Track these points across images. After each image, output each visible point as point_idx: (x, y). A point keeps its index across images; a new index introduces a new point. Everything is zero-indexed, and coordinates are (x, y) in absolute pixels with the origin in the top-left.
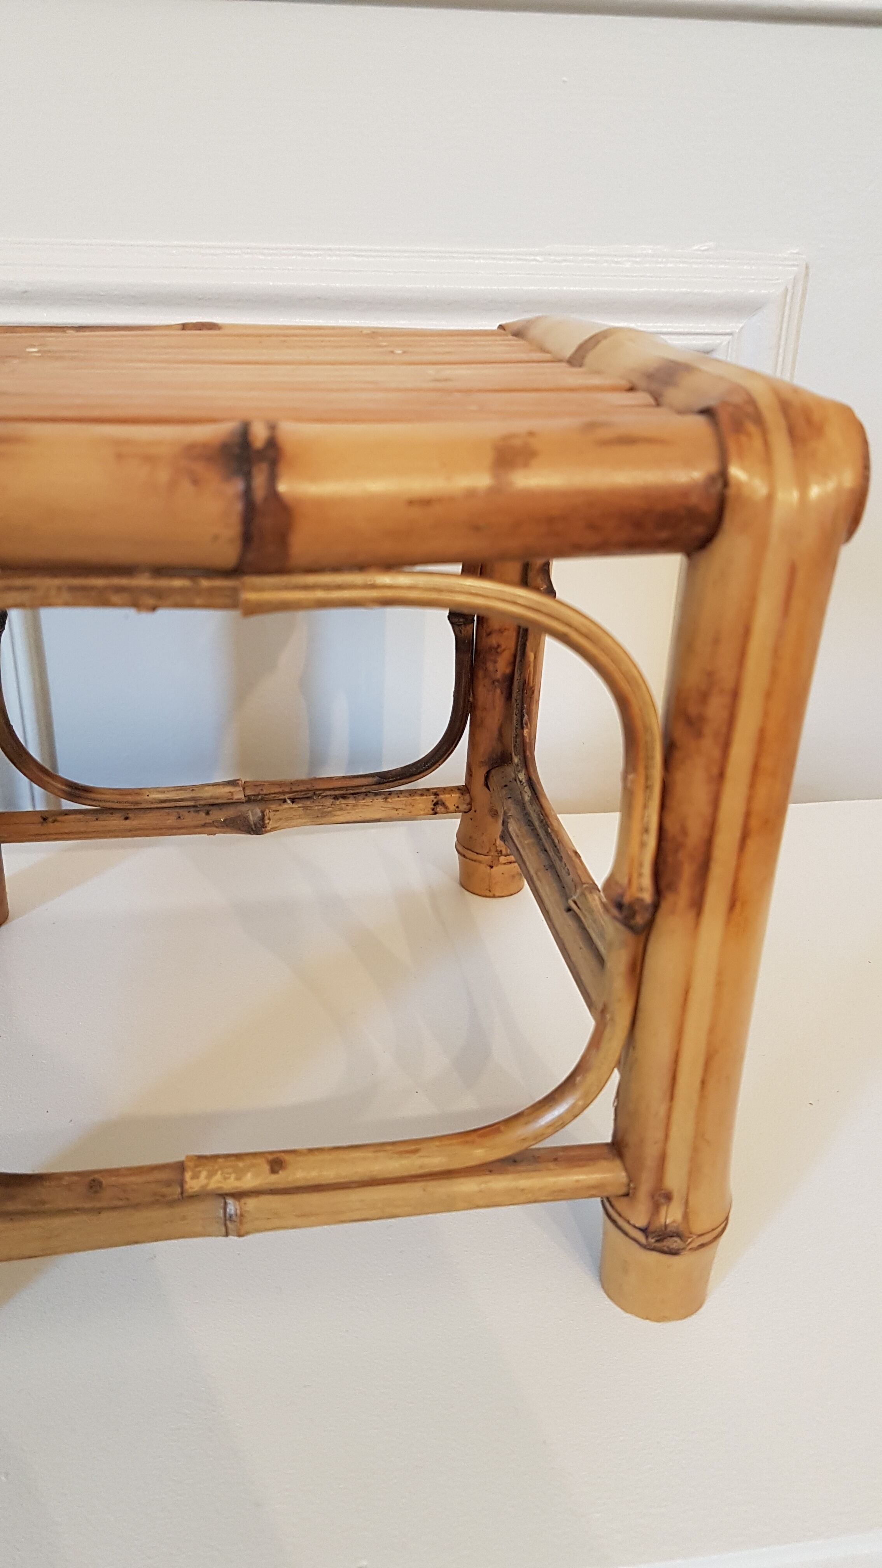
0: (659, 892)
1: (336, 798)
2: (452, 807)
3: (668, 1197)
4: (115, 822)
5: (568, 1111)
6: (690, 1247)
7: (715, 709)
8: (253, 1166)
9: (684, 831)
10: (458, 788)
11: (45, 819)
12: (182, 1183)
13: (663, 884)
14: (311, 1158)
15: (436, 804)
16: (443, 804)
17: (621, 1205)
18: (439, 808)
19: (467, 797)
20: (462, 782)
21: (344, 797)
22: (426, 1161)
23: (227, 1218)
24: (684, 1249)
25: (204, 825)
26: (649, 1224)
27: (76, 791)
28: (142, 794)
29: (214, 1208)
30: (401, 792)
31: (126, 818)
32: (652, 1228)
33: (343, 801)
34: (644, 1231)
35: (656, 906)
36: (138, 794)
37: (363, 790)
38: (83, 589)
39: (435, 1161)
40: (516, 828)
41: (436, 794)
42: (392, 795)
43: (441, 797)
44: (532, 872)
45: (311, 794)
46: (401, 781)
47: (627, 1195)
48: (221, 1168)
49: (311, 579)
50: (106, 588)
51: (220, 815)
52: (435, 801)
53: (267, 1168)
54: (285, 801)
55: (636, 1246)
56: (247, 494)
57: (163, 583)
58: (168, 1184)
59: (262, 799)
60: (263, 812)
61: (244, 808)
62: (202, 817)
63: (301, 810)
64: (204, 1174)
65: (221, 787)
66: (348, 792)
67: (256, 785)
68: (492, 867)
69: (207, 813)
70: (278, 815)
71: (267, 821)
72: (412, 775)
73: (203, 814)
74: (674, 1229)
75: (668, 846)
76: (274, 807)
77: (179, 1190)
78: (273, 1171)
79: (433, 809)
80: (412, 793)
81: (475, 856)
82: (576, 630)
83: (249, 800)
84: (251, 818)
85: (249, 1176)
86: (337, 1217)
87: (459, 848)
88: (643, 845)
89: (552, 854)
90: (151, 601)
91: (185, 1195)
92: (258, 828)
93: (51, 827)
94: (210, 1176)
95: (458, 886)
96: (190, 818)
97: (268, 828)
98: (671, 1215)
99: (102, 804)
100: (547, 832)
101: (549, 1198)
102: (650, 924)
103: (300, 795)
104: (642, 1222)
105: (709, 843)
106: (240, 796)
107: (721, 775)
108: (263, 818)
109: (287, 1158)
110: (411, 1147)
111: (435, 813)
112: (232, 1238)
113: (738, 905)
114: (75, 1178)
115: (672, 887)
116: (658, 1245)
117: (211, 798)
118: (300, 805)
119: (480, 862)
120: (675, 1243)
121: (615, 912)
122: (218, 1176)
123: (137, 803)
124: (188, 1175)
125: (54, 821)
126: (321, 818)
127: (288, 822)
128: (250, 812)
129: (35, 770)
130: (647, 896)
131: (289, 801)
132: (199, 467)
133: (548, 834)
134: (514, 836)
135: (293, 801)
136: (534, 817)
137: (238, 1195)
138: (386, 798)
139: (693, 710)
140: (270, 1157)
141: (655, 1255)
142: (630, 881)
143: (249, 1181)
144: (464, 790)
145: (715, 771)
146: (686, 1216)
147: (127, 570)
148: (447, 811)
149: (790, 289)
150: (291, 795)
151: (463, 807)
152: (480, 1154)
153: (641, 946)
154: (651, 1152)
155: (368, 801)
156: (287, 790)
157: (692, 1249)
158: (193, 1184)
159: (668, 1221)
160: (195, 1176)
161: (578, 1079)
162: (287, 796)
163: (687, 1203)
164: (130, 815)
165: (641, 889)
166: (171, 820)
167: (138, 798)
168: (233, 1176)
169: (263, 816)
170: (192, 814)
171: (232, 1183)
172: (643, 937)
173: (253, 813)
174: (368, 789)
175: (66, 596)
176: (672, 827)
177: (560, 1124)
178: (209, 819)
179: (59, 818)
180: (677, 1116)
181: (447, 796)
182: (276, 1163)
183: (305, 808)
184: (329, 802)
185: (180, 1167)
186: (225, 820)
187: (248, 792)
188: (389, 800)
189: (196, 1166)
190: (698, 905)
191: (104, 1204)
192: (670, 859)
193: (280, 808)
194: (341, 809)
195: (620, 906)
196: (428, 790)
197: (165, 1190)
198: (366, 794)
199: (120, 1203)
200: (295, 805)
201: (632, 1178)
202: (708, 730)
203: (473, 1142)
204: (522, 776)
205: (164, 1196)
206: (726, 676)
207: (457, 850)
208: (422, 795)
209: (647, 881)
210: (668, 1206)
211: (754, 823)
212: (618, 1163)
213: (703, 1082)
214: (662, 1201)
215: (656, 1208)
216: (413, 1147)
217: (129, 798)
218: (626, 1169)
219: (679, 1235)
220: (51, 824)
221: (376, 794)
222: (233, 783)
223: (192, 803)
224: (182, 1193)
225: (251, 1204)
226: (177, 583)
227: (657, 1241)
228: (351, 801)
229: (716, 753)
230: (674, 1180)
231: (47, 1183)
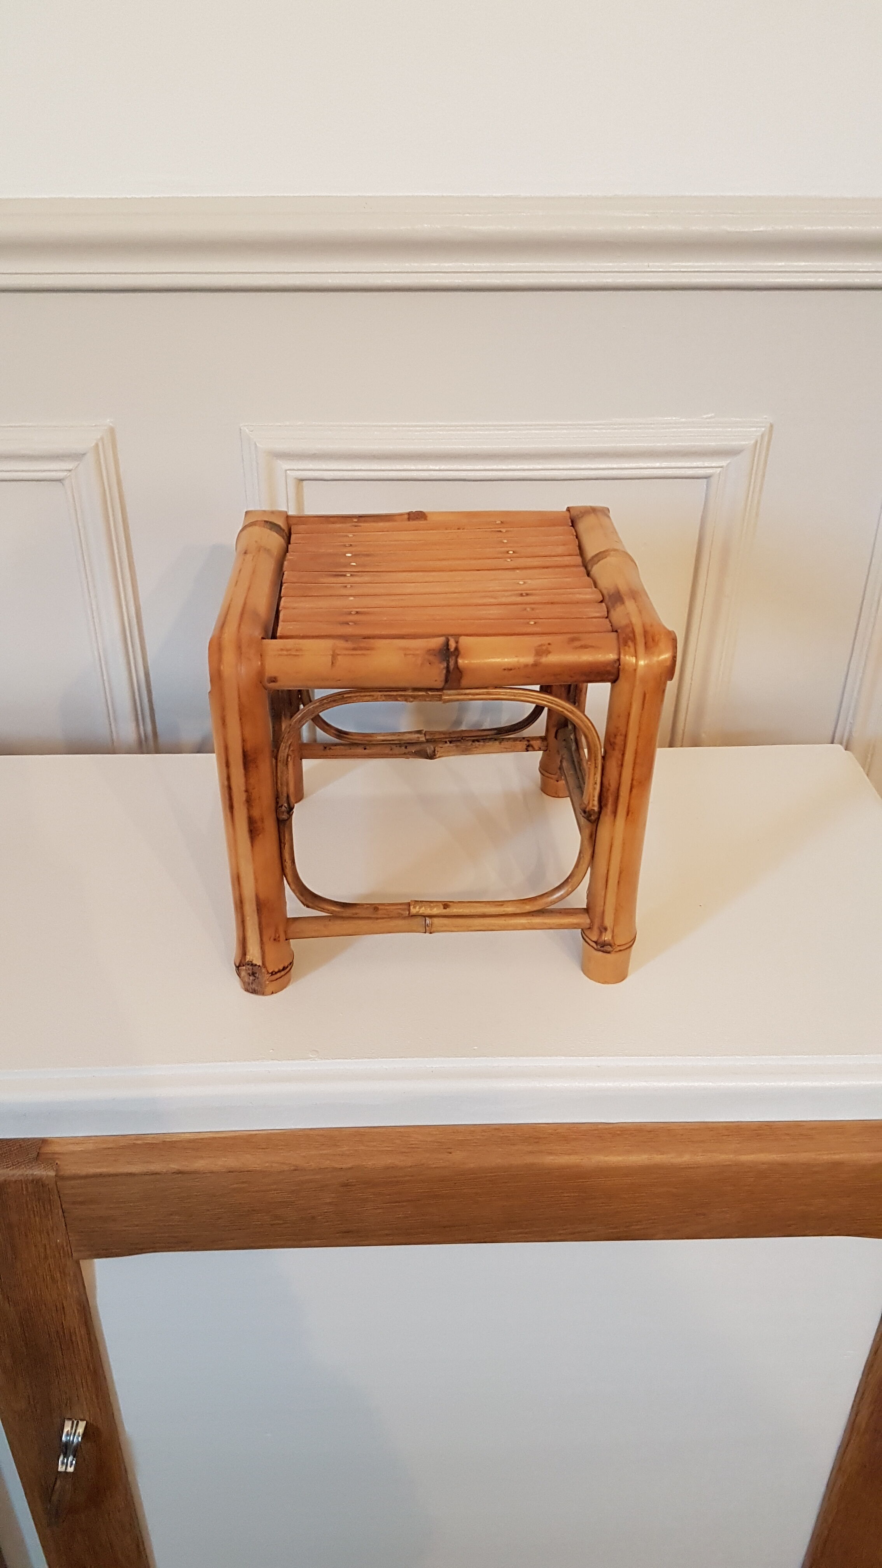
0: (601, 807)
1: (473, 741)
2: (537, 748)
3: (606, 929)
4: (360, 750)
5: (565, 893)
6: (615, 950)
7: (619, 740)
8: (438, 906)
9: (609, 784)
10: (541, 738)
11: (325, 748)
12: (409, 910)
13: (602, 804)
14: (460, 904)
15: (528, 746)
16: (532, 746)
17: (587, 932)
18: (530, 748)
19: (545, 743)
20: (543, 734)
21: (478, 741)
22: (506, 909)
23: (426, 925)
24: (612, 951)
25: (405, 754)
26: (598, 939)
27: (340, 734)
28: (373, 737)
29: (420, 921)
30: (509, 739)
31: (365, 749)
32: (599, 942)
33: (477, 743)
34: (596, 942)
35: (600, 812)
36: (371, 736)
37: (488, 737)
38: (389, 695)
39: (510, 909)
40: (566, 765)
41: (528, 741)
42: (504, 741)
43: (532, 742)
44: (571, 789)
45: (460, 739)
46: (509, 733)
47: (590, 928)
48: (424, 906)
49: (468, 691)
50: (397, 695)
51: (413, 749)
52: (528, 744)
53: (442, 907)
54: (446, 742)
55: (593, 949)
56: (448, 667)
57: (416, 693)
58: (404, 910)
59: (434, 741)
60: (434, 748)
61: (425, 745)
62: (403, 750)
63: (455, 748)
64: (418, 907)
65: (413, 734)
66: (480, 738)
67: (432, 733)
68: (558, 781)
69: (406, 747)
70: (442, 750)
71: (436, 753)
72: (515, 730)
73: (403, 748)
74: (608, 942)
75: (604, 789)
76: (441, 745)
77: (408, 913)
78: (445, 908)
79: (526, 749)
80: (515, 739)
81: (549, 775)
82: (567, 710)
83: (428, 741)
84: (428, 751)
85: (435, 909)
86: (469, 929)
87: (540, 769)
88: (595, 789)
89: (581, 780)
90: (411, 700)
91: (410, 915)
92: (432, 757)
93: (328, 752)
94: (420, 908)
95: (540, 791)
96: (397, 750)
97: (437, 756)
98: (607, 937)
99: (351, 741)
100: (580, 768)
101: (557, 927)
102: (598, 818)
103: (454, 739)
104: (595, 939)
105: (618, 789)
106: (423, 739)
107: (622, 765)
108: (434, 751)
109: (450, 904)
110: (501, 903)
111: (528, 751)
112: (427, 934)
113: (630, 814)
114: (369, 906)
115: (606, 805)
116: (602, 949)
117: (408, 740)
118: (454, 745)
119: (551, 778)
120: (608, 948)
121: (583, 814)
122: (423, 908)
123: (370, 741)
124: (412, 907)
125: (330, 749)
126: (466, 751)
127: (448, 754)
128: (428, 748)
129: (321, 722)
130: (596, 809)
131: (448, 742)
132: (432, 658)
133: (580, 770)
134: (565, 769)
135: (451, 742)
136: (576, 760)
137: (431, 917)
138: (501, 742)
139: (612, 740)
140: (444, 903)
141: (600, 953)
142: (589, 803)
143: (435, 911)
144: (544, 739)
145: (620, 763)
146: (613, 937)
147: (404, 689)
148: (534, 750)
149: (759, 442)
150: (450, 739)
151: (543, 748)
152: (528, 908)
153: (595, 828)
154: (599, 910)
155: (491, 743)
156: (447, 736)
157: (616, 952)
158: (414, 911)
159: (606, 939)
160: (414, 907)
161: (570, 880)
162: (447, 740)
163: (613, 932)
164: (367, 747)
165: (593, 806)
166: (387, 751)
167: (370, 738)
168: (429, 909)
169: (435, 750)
170: (398, 748)
171: (428, 911)
172: (595, 824)
173: (429, 749)
174: (491, 737)
175: (384, 698)
176: (606, 782)
177: (562, 898)
178: (406, 751)
179: (332, 748)
180: (608, 896)
181: (534, 742)
182: (446, 905)
183: (457, 746)
184: (470, 743)
185: (409, 904)
186: (415, 752)
187: (428, 737)
188: (502, 743)
189: (415, 904)
190: (615, 813)
191: (379, 916)
192: (605, 794)
193: (443, 746)
194: (476, 747)
195: (585, 812)
196: (524, 738)
197: (402, 912)
198: (490, 739)
199: (385, 916)
200: (451, 745)
201: (592, 922)
202: (617, 748)
203: (526, 903)
204: (572, 737)
205: (402, 914)
206: (623, 730)
207: (540, 772)
208: (521, 741)
209: (596, 803)
210: (605, 932)
211: (635, 783)
212: (586, 916)
213: (619, 882)
214: (603, 930)
215: (601, 933)
216: (501, 904)
217: (366, 738)
218: (590, 918)
219: (610, 945)
220: (329, 751)
221: (496, 740)
222: (419, 732)
223: (398, 742)
224: (409, 914)
225: (435, 920)
226: (421, 693)
227: (601, 947)
228: (482, 743)
229: (620, 756)
230: (608, 922)
231: (358, 907)
